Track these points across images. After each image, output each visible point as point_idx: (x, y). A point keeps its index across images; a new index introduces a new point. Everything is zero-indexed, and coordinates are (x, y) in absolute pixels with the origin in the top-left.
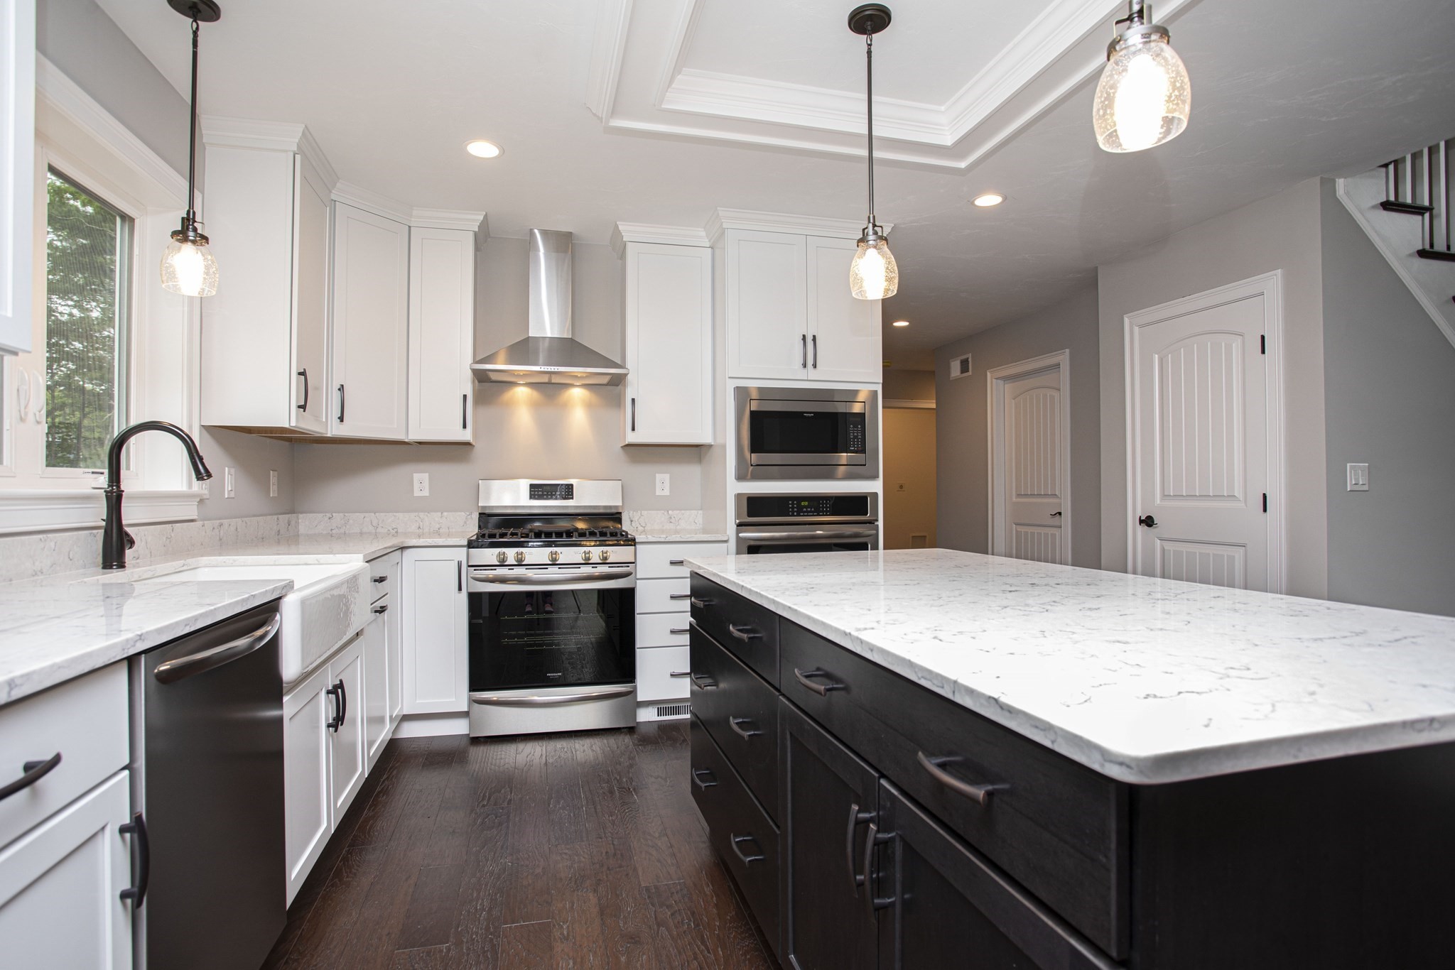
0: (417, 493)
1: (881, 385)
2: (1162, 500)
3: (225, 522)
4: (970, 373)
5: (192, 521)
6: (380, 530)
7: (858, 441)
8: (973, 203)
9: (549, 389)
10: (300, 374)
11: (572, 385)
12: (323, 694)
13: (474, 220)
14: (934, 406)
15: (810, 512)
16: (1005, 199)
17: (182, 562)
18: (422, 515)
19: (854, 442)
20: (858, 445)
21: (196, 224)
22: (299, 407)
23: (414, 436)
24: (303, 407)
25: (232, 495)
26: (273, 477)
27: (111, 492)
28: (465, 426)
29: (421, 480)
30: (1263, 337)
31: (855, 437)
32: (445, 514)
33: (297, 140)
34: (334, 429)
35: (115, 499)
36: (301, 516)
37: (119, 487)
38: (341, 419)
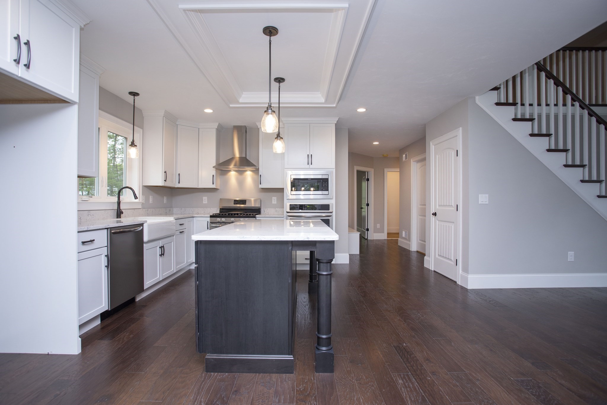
0: (204, 202)
1: (335, 169)
2: (439, 207)
3: (149, 209)
4: (407, 159)
5: (140, 209)
6: (194, 213)
7: (326, 187)
8: (357, 110)
9: (241, 172)
10: (165, 172)
11: (247, 171)
12: (158, 247)
13: (216, 125)
14: (399, 170)
15: (310, 209)
16: (367, 110)
17: (134, 218)
18: (205, 208)
19: (324, 187)
20: (326, 188)
21: (134, 143)
22: (165, 180)
23: (200, 186)
24: (165, 181)
25: (152, 203)
26: (165, 198)
27: (118, 202)
28: (213, 184)
29: (205, 199)
30: (457, 151)
31: (325, 186)
32: (211, 208)
33: (163, 114)
34: (178, 186)
35: (119, 203)
36: (174, 208)
37: (120, 201)
38: (179, 183)
